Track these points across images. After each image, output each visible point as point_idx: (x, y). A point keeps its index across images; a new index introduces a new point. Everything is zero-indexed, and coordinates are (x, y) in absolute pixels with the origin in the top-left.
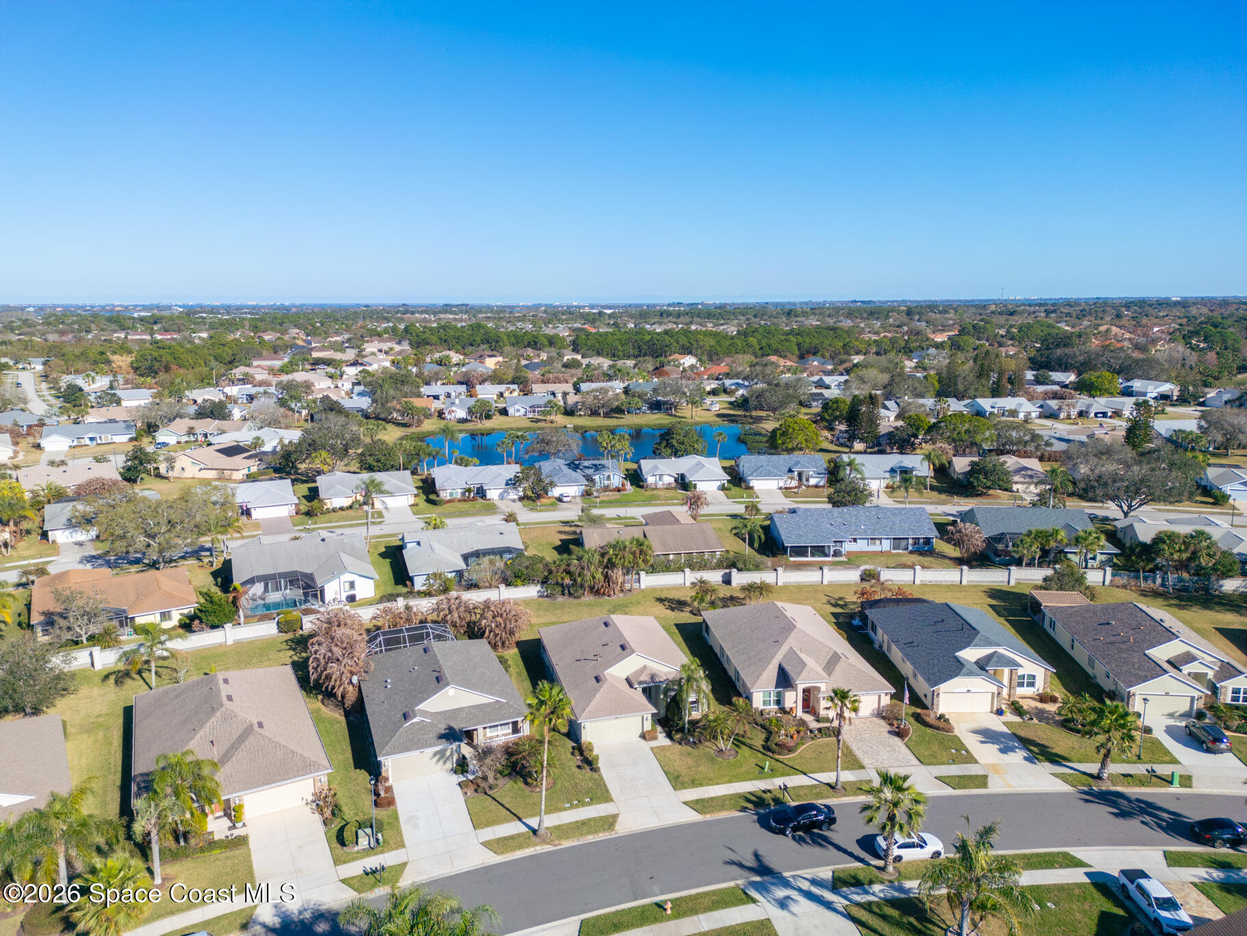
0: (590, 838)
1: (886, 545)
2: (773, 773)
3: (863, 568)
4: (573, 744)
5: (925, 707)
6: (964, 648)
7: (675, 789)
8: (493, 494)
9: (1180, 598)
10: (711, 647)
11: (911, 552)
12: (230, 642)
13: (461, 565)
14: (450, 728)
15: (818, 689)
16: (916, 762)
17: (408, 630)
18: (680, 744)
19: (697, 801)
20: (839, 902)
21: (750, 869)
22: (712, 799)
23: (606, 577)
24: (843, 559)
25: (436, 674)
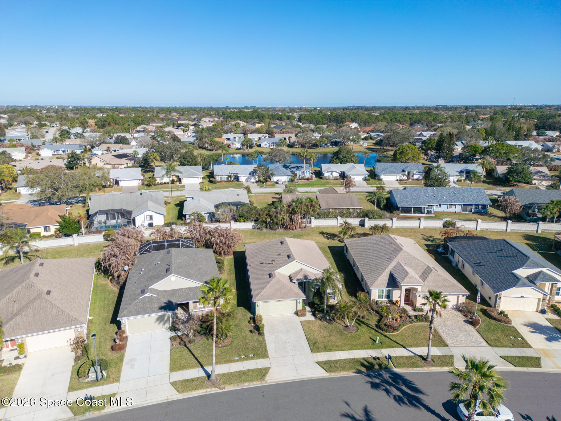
1: (459, 209)
2: (382, 345)
3: (445, 220)
4: (252, 316)
5: (489, 305)
6: (519, 268)
7: (312, 351)
8: (243, 179)
10: (348, 260)
11: (473, 213)
12: (76, 244)
13: (213, 209)
15: (416, 290)
16: (485, 344)
17: (168, 241)
18: (321, 320)
19: (326, 362)
22: (337, 361)
23: (291, 219)
24: (432, 215)
25: (168, 267)
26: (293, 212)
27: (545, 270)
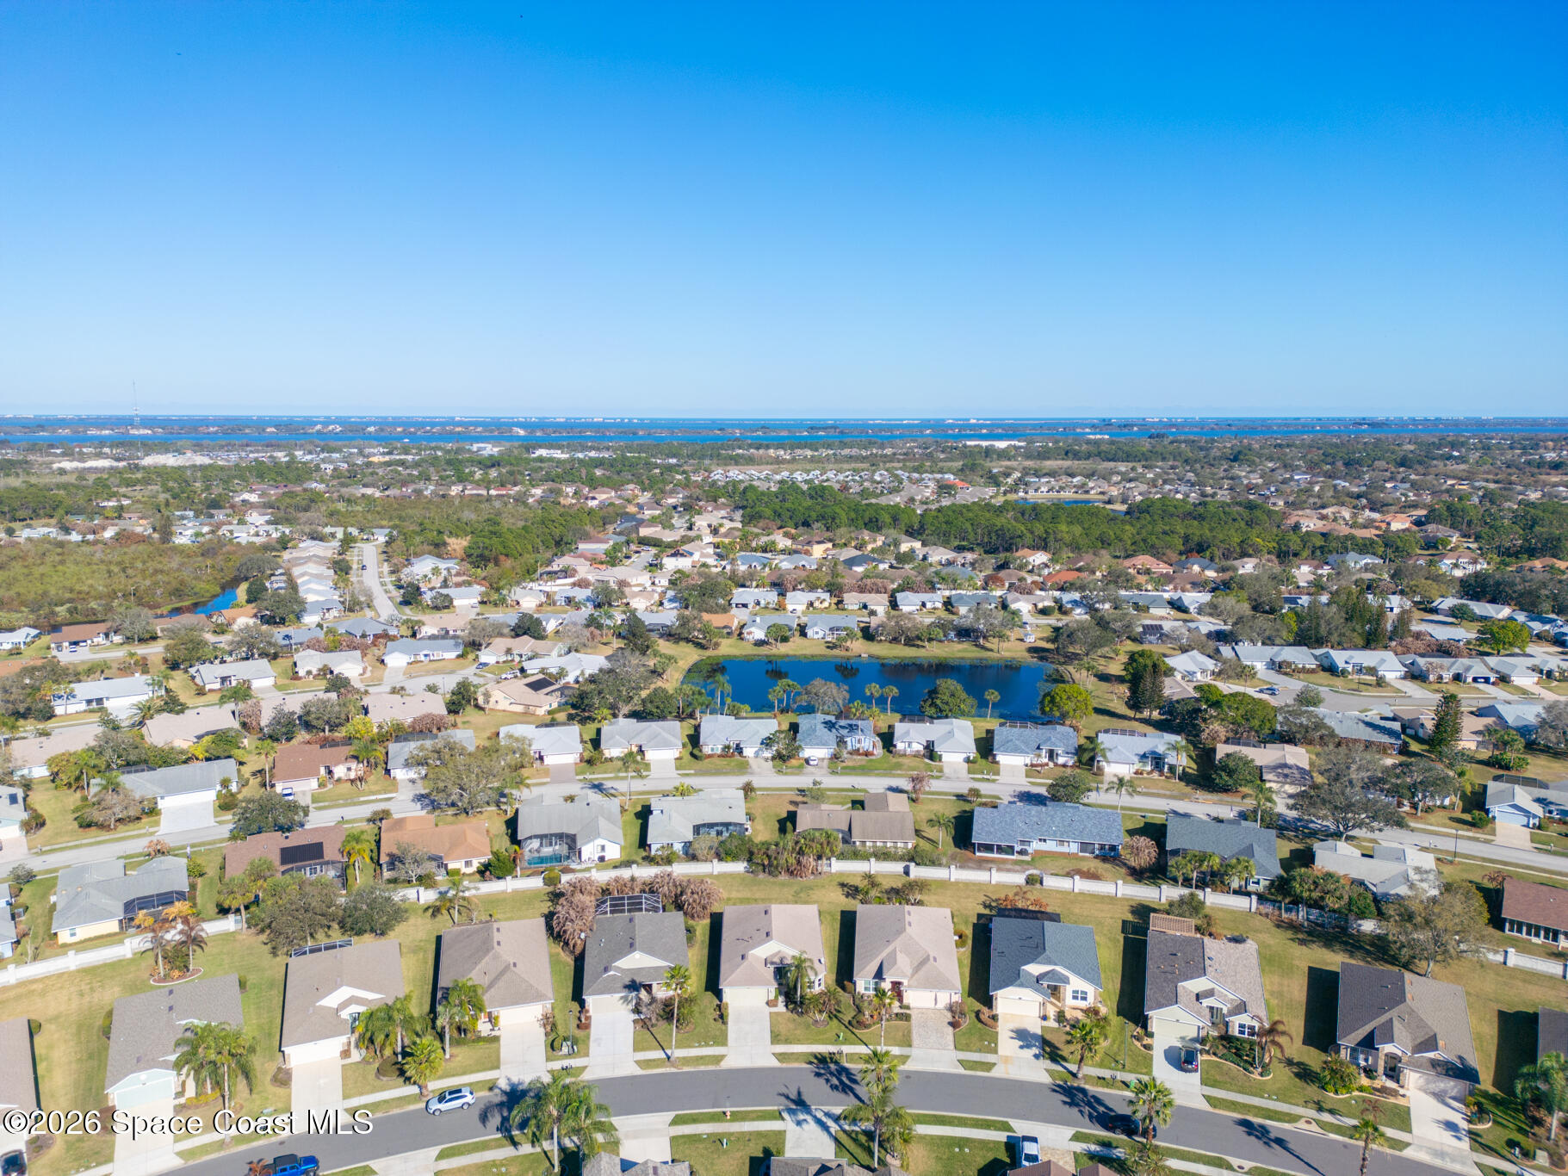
0: (702, 1068)
1: (1074, 848)
2: (846, 1042)
3: (1028, 873)
4: (718, 1003)
5: (988, 1006)
6: (1029, 963)
7: (772, 1043)
8: (749, 752)
11: (1097, 857)
12: (509, 890)
13: (690, 837)
14: (633, 981)
16: (952, 1047)
17: (629, 898)
18: (791, 1012)
19: (781, 1054)
20: (834, 1127)
21: (793, 1101)
22: (792, 1054)
23: (799, 862)
24: (1027, 858)
25: (631, 939)
26: (801, 852)
27: (1059, 969)
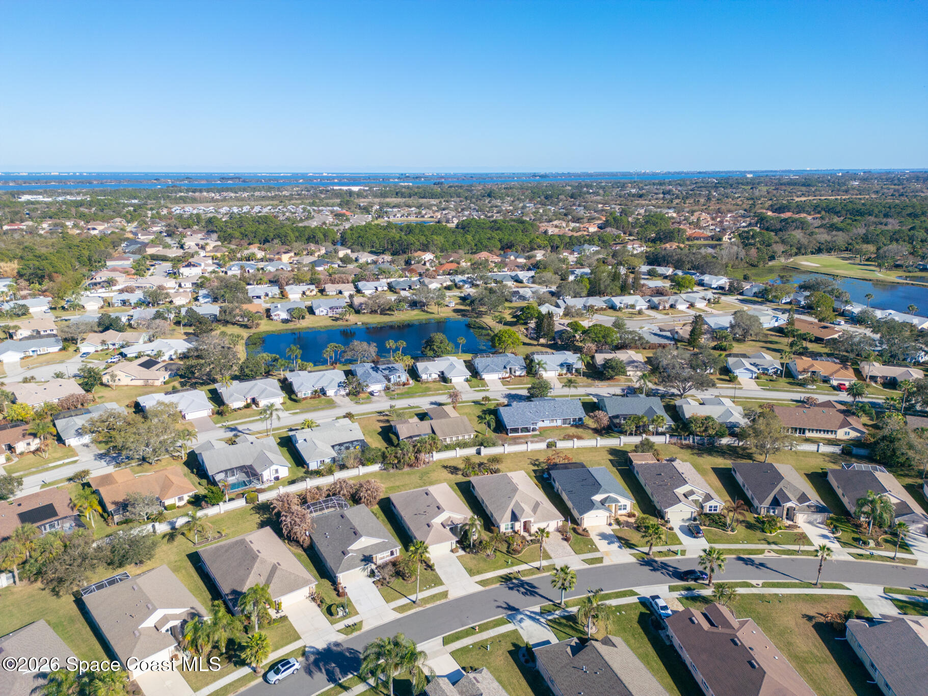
0: (438, 603)
1: (559, 423)
2: (513, 564)
3: (548, 441)
5: (578, 524)
6: (595, 494)
7: (471, 576)
8: (330, 393)
9: (699, 450)
10: (476, 497)
11: (572, 426)
12: (222, 512)
13: (333, 454)
15: (530, 521)
16: (573, 553)
18: (469, 553)
19: (480, 582)
20: (543, 620)
21: (505, 608)
22: (487, 579)
24: (537, 433)
25: (353, 530)
27: (612, 495)
